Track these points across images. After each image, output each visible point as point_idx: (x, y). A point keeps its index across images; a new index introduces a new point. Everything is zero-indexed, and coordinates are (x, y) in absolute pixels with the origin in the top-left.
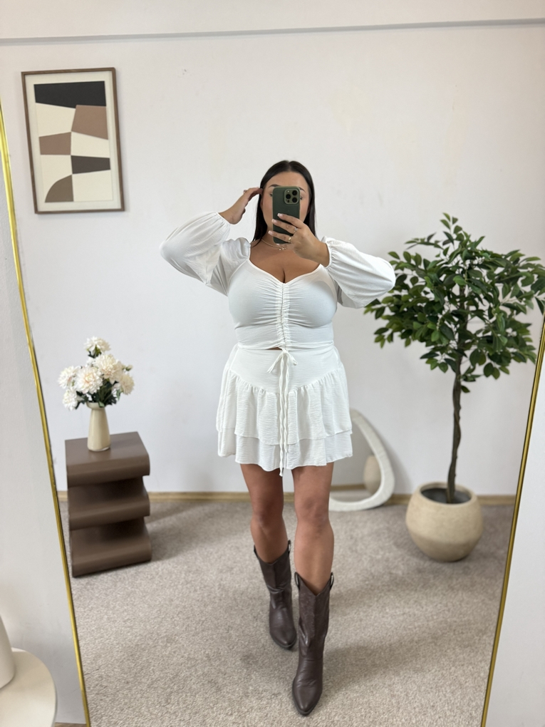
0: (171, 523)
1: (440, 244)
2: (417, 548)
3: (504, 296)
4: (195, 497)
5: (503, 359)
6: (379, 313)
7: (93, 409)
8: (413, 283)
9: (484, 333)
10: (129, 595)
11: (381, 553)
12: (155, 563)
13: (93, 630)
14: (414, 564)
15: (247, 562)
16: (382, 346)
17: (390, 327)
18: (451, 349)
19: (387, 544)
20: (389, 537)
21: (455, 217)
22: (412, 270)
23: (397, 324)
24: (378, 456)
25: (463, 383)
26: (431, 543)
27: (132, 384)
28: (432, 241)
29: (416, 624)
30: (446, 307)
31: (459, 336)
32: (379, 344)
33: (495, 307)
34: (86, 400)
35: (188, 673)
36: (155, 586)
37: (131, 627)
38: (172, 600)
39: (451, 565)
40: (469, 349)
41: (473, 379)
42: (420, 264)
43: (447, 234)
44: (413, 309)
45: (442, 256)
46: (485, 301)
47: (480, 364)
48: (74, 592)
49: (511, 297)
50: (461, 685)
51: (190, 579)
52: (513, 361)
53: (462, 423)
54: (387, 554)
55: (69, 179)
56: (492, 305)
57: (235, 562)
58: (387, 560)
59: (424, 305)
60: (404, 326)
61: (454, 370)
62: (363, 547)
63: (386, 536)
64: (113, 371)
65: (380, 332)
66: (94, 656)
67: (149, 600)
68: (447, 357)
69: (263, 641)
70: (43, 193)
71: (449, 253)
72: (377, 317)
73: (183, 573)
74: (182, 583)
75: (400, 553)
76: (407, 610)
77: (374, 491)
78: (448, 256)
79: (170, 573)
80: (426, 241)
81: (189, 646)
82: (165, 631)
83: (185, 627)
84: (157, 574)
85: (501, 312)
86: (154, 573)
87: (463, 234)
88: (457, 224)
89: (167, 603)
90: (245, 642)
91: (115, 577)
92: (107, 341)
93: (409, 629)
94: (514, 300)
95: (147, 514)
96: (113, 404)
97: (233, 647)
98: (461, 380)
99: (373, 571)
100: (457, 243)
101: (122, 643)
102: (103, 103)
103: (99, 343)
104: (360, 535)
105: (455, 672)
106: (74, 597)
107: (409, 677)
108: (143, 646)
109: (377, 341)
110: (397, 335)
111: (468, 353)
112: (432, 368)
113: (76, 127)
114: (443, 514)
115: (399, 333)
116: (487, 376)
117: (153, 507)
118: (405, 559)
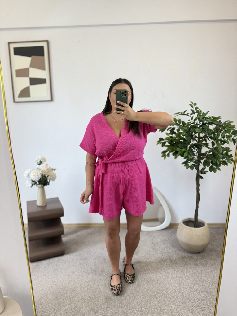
0: (73, 237)
1: (189, 115)
2: (182, 247)
4: (83, 226)
6: (163, 145)
7: (39, 187)
8: (178, 132)
9: (209, 153)
10: (55, 270)
11: (166, 250)
12: (66, 255)
13: (39, 286)
14: (180, 254)
16: (165, 158)
17: (168, 150)
18: (195, 160)
19: (168, 246)
20: (169, 242)
21: (195, 103)
22: (177, 126)
23: (171, 149)
24: (164, 207)
25: (200, 175)
26: (188, 245)
27: (56, 177)
28: (186, 113)
29: (182, 282)
30: (191, 142)
31: (198, 154)
32: (163, 158)
34: (36, 183)
35: (81, 306)
36: (66, 266)
37: (56, 285)
38: (74, 272)
39: (197, 254)
40: (202, 160)
41: (205, 173)
42: (181, 123)
43: (192, 110)
44: (178, 142)
45: (191, 121)
46: (210, 139)
47: (208, 167)
48: (31, 269)
50: (202, 309)
51: (82, 262)
52: (221, 164)
53: (200, 192)
54: (169, 250)
55: (29, 87)
58: (169, 253)
59: (182, 141)
60: (174, 150)
61: (196, 169)
62: (158, 247)
63: (168, 242)
64: (47, 171)
65: (164, 152)
66: (39, 298)
67: (64, 272)
68: (193, 163)
70: (17, 93)
71: (194, 119)
72: (162, 146)
73: (79, 259)
74: (79, 265)
75: (174, 249)
76: (178, 275)
77: (162, 222)
79: (73, 260)
80: (183, 113)
81: (82, 293)
82: (71, 286)
83: (80, 284)
84: (67, 260)
86: (66, 260)
87: (199, 110)
88: (196, 106)
89: (72, 273)
91: (49, 262)
92: (45, 158)
93: (179, 284)
95: (63, 233)
96: (48, 185)
97: (101, 293)
98: (200, 173)
99: (162, 258)
100: (196, 114)
101: (52, 292)
102: (43, 55)
103: (41, 159)
104: (157, 242)
105: (199, 303)
106: (31, 271)
108: (61, 294)
109: (162, 156)
110: (171, 154)
111: (202, 161)
112: (187, 168)
113: (32, 65)
114: (193, 232)
115: (172, 153)
116: (211, 171)
117: (65, 231)
118: (177, 252)
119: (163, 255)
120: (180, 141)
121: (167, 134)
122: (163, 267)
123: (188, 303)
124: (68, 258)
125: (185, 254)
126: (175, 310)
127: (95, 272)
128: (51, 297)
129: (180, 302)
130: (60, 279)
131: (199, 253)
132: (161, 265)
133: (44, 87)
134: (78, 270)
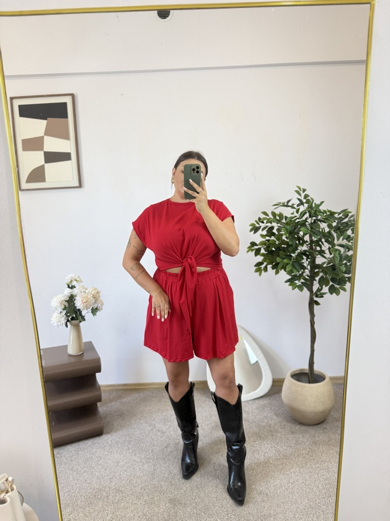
0: (116, 407)
1: (295, 206)
2: (290, 416)
3: (338, 239)
4: (132, 388)
5: (342, 282)
6: (257, 252)
8: (278, 232)
9: (327, 265)
10: (87, 460)
11: (265, 421)
12: (105, 436)
14: (289, 428)
15: (172, 433)
16: (260, 274)
17: (265, 262)
18: (305, 276)
19: (269, 415)
20: (271, 409)
21: (304, 188)
22: (278, 223)
23: (269, 259)
25: (315, 299)
28: (290, 204)
30: (299, 248)
31: (311, 267)
32: (258, 273)
33: (332, 247)
35: (132, 515)
36: (106, 453)
37: (90, 483)
39: (314, 427)
40: (318, 275)
41: (322, 295)
42: (283, 219)
43: (299, 199)
44: (279, 248)
45: (296, 214)
46: (325, 243)
47: (326, 286)
49: (343, 240)
51: (131, 446)
52: (347, 282)
53: (316, 326)
54: (270, 421)
55: (43, 166)
56: (330, 246)
57: (163, 433)
58: (270, 426)
59: (285, 246)
60: (274, 261)
61: (308, 290)
63: (269, 408)
65: (259, 265)
66: (64, 505)
67: (102, 463)
68: (302, 281)
69: (184, 488)
70: (24, 177)
71: (300, 211)
72: (256, 254)
73: (126, 442)
75: (279, 420)
78: (299, 213)
79: (117, 442)
80: (286, 204)
82: (114, 484)
84: (108, 444)
85: (337, 250)
86: (105, 443)
87: (310, 199)
88: (305, 193)
89: (116, 464)
90: (172, 489)
91: (78, 447)
94: (345, 242)
95: (100, 401)
98: (314, 296)
100: (306, 205)
102: (66, 116)
105: (319, 503)
107: (288, 509)
108: (99, 497)
109: (256, 271)
110: (269, 267)
111: (317, 278)
112: (293, 289)
113: (48, 133)
114: (306, 391)
115: (271, 266)
116: (331, 294)
117: (104, 396)
118: (282, 425)
119: (260, 430)
120: (283, 246)
121: (262, 236)
122: (261, 448)
123: (301, 503)
124: (109, 440)
125: (296, 427)
126: (280, 515)
127: (153, 460)
128: (83, 503)
129: (289, 503)
130: (97, 474)
131: (318, 424)
132: (258, 445)
133: (68, 167)
134: (125, 458)
